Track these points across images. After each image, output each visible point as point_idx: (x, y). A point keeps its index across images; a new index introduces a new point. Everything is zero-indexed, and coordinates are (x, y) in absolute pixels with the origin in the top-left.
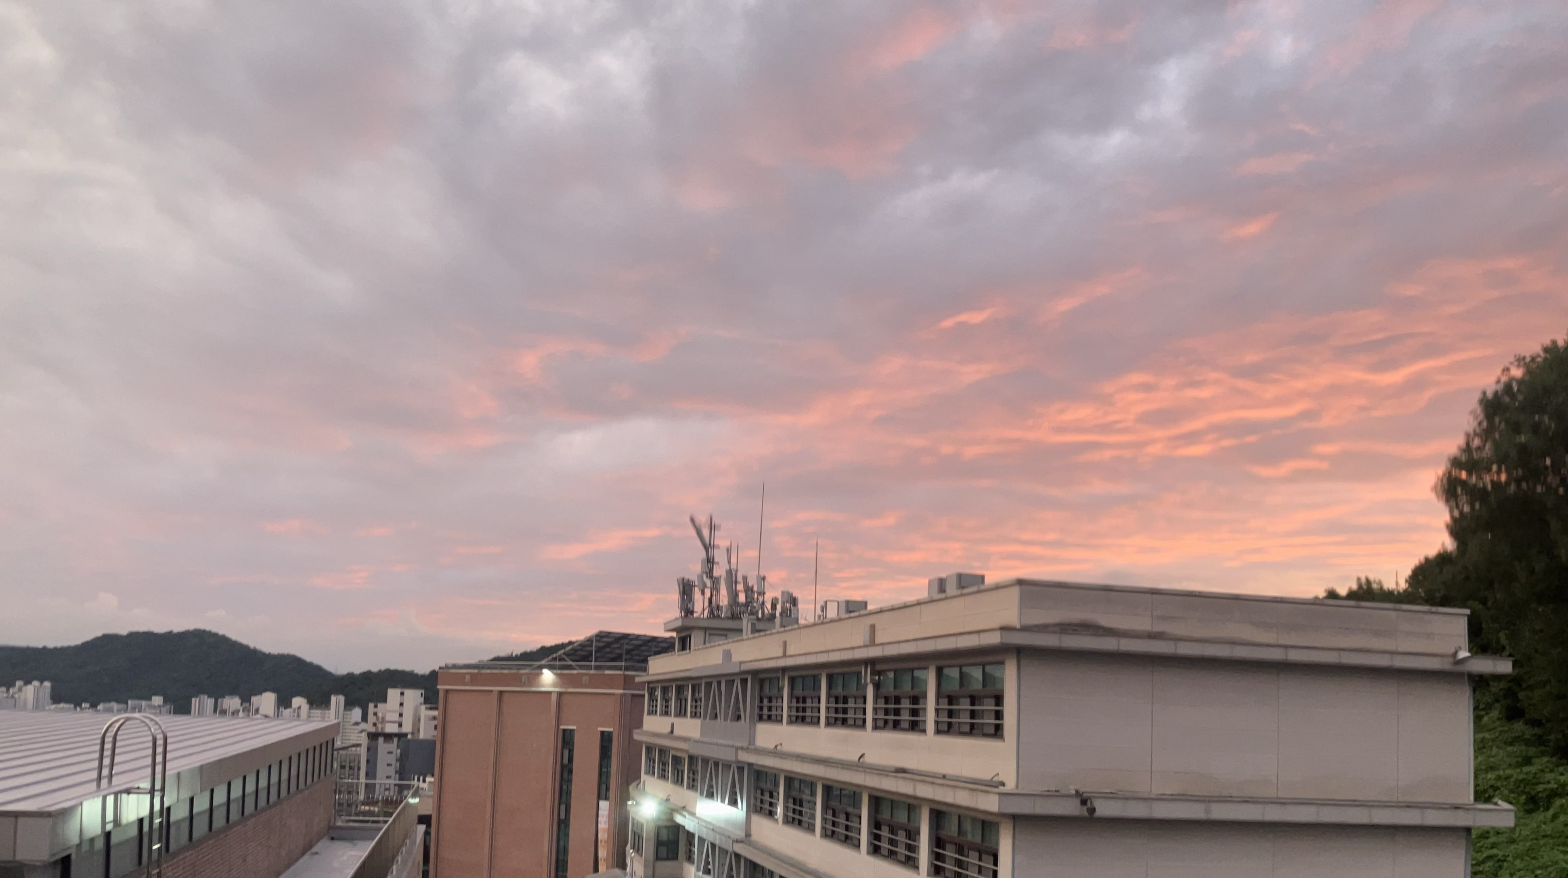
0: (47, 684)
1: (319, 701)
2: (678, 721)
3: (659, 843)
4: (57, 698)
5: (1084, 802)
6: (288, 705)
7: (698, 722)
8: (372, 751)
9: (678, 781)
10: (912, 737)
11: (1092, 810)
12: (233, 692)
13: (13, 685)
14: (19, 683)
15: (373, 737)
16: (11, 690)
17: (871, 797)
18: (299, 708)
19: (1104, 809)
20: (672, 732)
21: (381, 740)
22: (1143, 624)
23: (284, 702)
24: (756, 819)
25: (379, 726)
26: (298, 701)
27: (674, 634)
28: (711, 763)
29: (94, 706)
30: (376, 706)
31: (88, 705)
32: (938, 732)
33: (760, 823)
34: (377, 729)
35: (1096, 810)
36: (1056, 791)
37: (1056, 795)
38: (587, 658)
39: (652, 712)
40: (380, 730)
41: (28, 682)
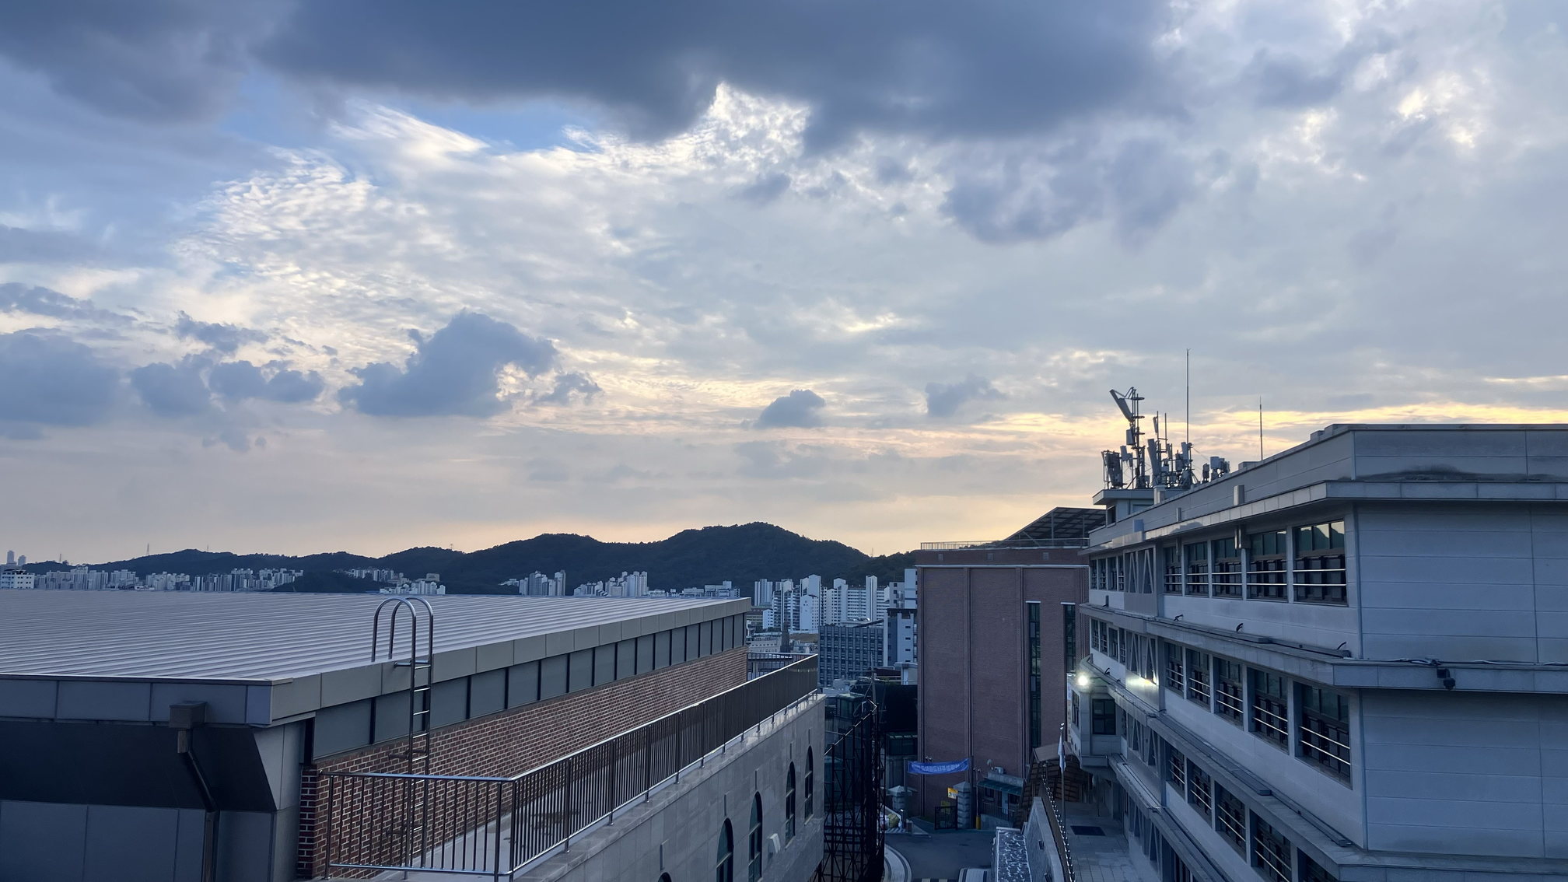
0: (645, 574)
1: (856, 581)
2: (1110, 593)
3: (1095, 718)
4: (652, 585)
5: (1442, 673)
6: (831, 586)
7: (1122, 593)
8: (892, 625)
9: (1114, 656)
10: (1277, 605)
11: (1451, 683)
12: (787, 577)
13: (620, 576)
14: (625, 574)
15: (892, 613)
16: (620, 580)
17: (1249, 670)
18: (840, 588)
19: (1466, 681)
20: (1107, 605)
21: (900, 615)
22: (1516, 467)
23: (827, 583)
24: (1168, 693)
25: (900, 602)
26: (838, 582)
27: (1104, 507)
28: (1133, 636)
29: (679, 591)
30: (895, 585)
31: (675, 591)
32: (1298, 599)
33: (1171, 696)
34: (898, 606)
35: (1456, 683)
36: (1410, 661)
37: (1411, 664)
38: (1047, 535)
39: (1094, 587)
40: (900, 607)
41: (630, 573)
